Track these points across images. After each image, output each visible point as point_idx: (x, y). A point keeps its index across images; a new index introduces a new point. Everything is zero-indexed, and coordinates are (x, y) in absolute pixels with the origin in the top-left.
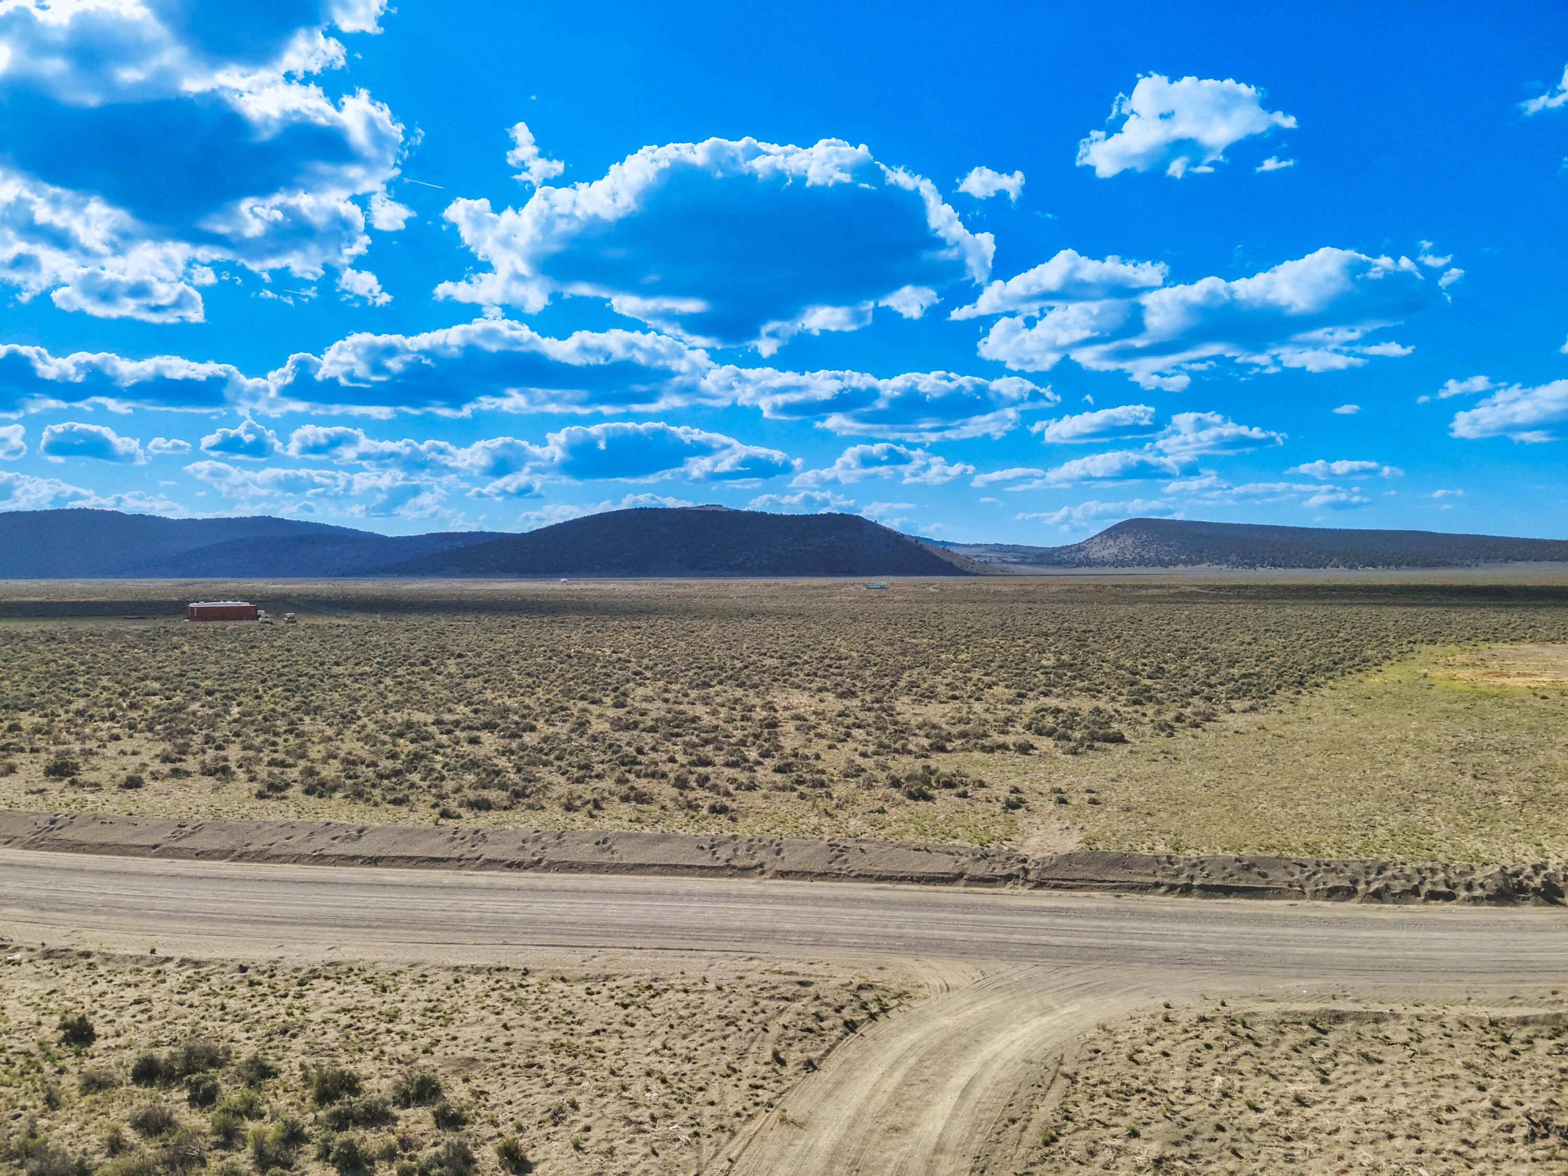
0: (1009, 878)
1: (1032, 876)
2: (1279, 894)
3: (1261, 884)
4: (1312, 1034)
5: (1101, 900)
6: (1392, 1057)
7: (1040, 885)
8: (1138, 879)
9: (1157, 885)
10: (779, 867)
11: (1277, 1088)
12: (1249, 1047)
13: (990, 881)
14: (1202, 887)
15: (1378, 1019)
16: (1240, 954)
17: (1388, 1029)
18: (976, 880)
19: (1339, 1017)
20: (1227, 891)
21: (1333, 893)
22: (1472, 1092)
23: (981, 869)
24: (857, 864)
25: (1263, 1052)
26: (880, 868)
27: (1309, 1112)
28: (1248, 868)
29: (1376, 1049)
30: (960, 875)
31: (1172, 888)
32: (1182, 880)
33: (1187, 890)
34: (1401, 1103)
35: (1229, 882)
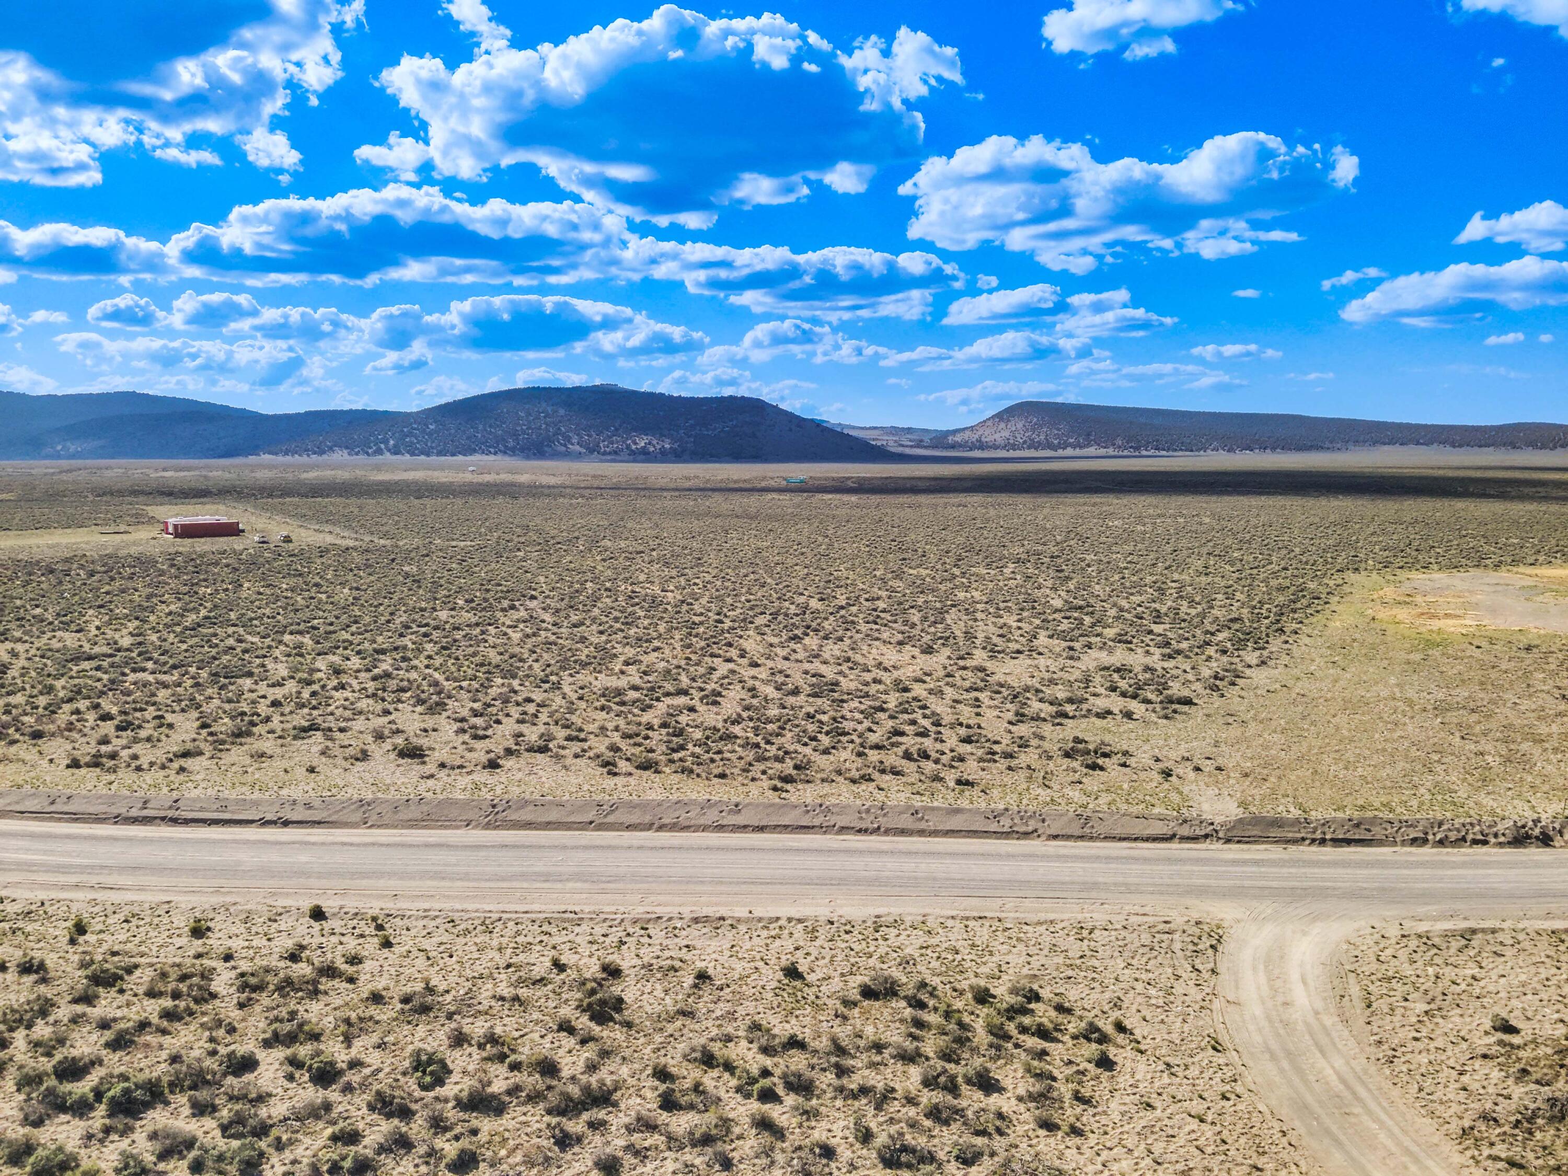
0: (1206, 836)
1: (1221, 835)
2: (1380, 843)
3: (1368, 836)
4: (1464, 942)
5: (1275, 852)
6: (1509, 952)
7: (1228, 841)
8: (1290, 835)
9: (1303, 839)
10: (1049, 832)
11: (1461, 972)
12: (1435, 951)
13: (1194, 839)
14: (1332, 840)
15: (1494, 931)
16: (1384, 889)
17: (1500, 937)
18: (1185, 839)
19: (1474, 931)
20: (1348, 842)
21: (1414, 841)
22: (1554, 971)
23: (1185, 831)
24: (1101, 829)
25: (1444, 953)
26: (1118, 831)
27: (1482, 983)
28: (1357, 825)
29: (1499, 948)
30: (1174, 836)
31: (1313, 841)
32: (1318, 835)
33: (1323, 842)
34: (1523, 977)
35: (1348, 836)
